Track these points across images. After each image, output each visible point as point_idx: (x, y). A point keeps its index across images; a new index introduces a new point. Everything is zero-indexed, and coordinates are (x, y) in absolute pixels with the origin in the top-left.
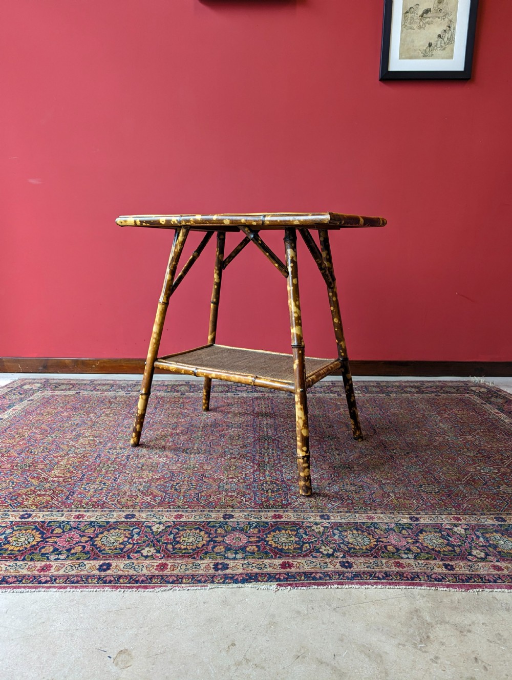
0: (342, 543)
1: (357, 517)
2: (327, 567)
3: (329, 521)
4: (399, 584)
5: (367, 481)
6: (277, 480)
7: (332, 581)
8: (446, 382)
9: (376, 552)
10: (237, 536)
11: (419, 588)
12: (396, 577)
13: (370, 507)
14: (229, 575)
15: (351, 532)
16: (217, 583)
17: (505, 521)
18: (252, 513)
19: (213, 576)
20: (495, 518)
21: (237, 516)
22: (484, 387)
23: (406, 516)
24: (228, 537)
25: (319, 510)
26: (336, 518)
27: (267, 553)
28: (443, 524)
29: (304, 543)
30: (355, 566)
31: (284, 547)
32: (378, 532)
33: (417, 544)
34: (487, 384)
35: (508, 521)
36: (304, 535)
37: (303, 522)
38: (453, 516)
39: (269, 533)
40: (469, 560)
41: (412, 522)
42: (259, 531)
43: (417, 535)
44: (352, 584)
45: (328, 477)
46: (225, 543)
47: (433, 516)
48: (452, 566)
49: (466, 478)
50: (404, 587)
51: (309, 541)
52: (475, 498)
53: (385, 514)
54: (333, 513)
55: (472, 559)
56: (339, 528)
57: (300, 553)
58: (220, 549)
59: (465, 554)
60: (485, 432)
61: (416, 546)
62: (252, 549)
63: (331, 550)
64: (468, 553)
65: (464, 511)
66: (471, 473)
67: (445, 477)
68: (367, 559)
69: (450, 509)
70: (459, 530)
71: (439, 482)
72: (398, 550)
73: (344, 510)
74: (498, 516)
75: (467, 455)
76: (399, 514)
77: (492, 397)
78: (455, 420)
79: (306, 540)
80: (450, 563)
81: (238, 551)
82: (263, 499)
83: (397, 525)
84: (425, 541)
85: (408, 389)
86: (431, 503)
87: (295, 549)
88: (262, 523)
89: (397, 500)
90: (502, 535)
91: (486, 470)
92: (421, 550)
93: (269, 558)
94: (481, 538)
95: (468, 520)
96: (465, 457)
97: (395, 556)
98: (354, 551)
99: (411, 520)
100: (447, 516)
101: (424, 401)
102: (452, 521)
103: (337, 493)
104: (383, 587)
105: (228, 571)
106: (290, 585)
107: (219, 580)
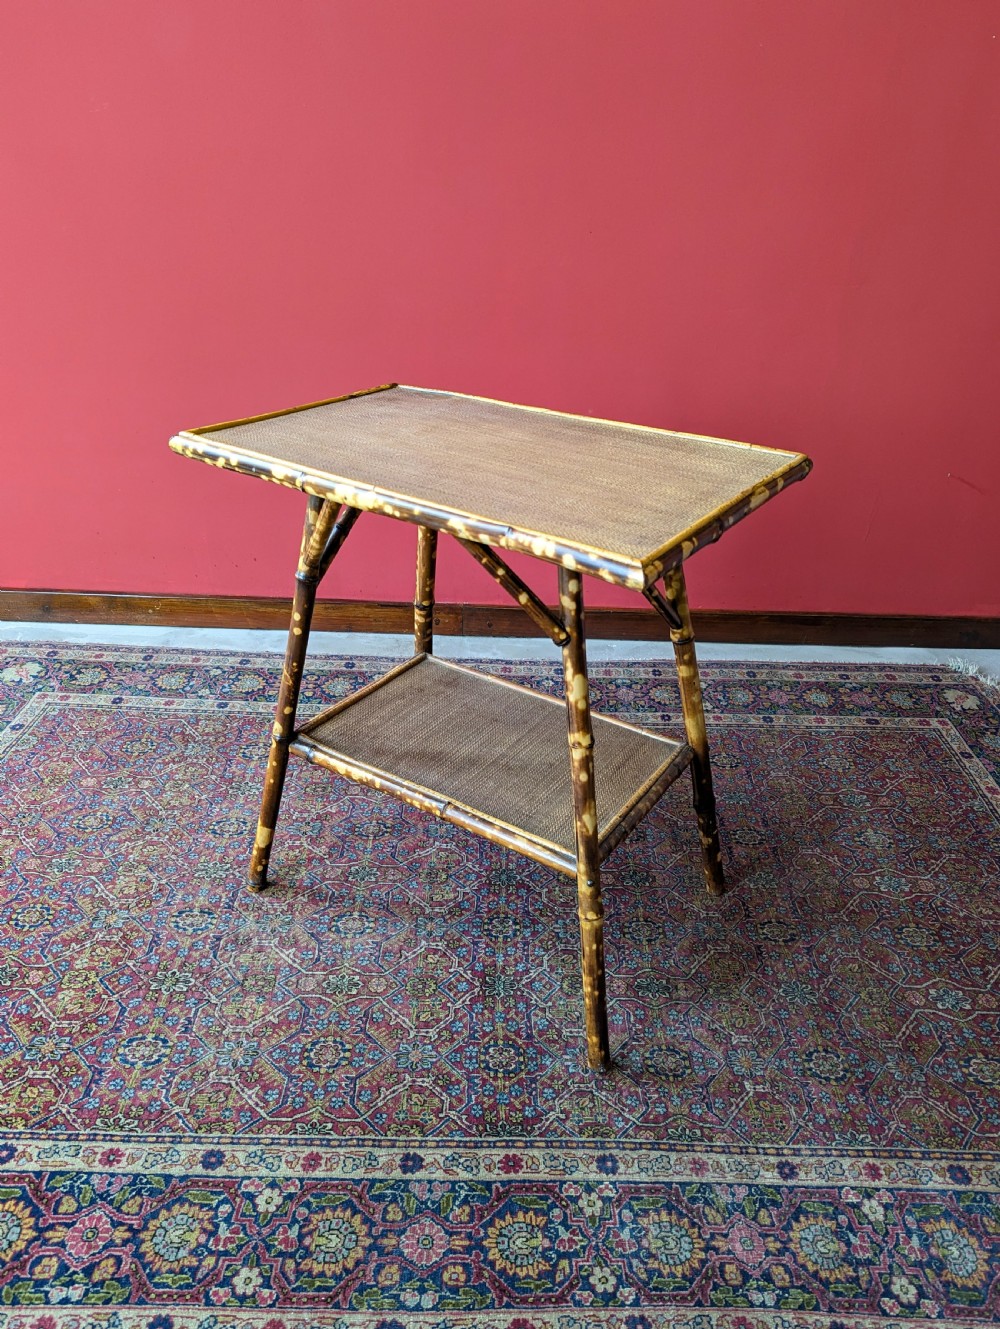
0: (636, 1255)
1: (672, 1162)
3: (615, 1178)
5: (703, 1035)
6: (517, 1034)
8: (894, 668)
9: (702, 1284)
10: (427, 1232)
13: (701, 1128)
15: (656, 1218)
17: (968, 1180)
18: (461, 1150)
20: (951, 1168)
21: (431, 1159)
22: (973, 692)
23: (772, 1159)
24: (408, 1233)
25: (598, 1138)
26: (628, 1173)
27: (482, 1290)
28: (843, 1187)
29: (561, 1256)
31: (518, 1270)
32: (710, 1218)
33: (786, 1259)
34: (982, 679)
35: (975, 1180)
36: (561, 1229)
37: (563, 1183)
38: (865, 1160)
39: (491, 1223)
40: (885, 1314)
41: (782, 1182)
42: (471, 1215)
43: (788, 1228)
45: (624, 1021)
46: (401, 1254)
47: (826, 1161)
49: (903, 1029)
51: (571, 1247)
52: (916, 1101)
53: (730, 1152)
54: (624, 1149)
55: (891, 1310)
56: (633, 1203)
57: (551, 1290)
58: (391, 1274)
59: (878, 1292)
60: (960, 861)
61: (783, 1265)
62: (454, 1277)
63: (613, 1281)
64: (885, 1286)
65: (890, 1143)
66: (917, 1011)
67: (862, 1025)
68: (683, 1311)
69: (862, 1136)
70: (873, 1209)
71: (847, 1044)
72: (746, 1277)
73: (647, 1139)
74: (955, 1163)
75: (913, 946)
76: (758, 1153)
77: (987, 730)
78: (900, 815)
79: (564, 1248)
80: (845, 1321)
81: (426, 1284)
82: (485, 1099)
83: (750, 1190)
84: (801, 1247)
85: (813, 697)
86: (824, 1116)
87: (540, 1276)
88: (480, 1186)
89: (757, 1103)
90: (959, 1228)
91: (949, 1003)
92: (791, 1277)
93: (487, 1307)
94: (915, 1238)
95: (896, 1175)
96: (908, 955)
97: (738, 1299)
98: (659, 1283)
99: (781, 1173)
100: (854, 1160)
101: (841, 743)
102: (861, 1178)
103: (636, 1078)
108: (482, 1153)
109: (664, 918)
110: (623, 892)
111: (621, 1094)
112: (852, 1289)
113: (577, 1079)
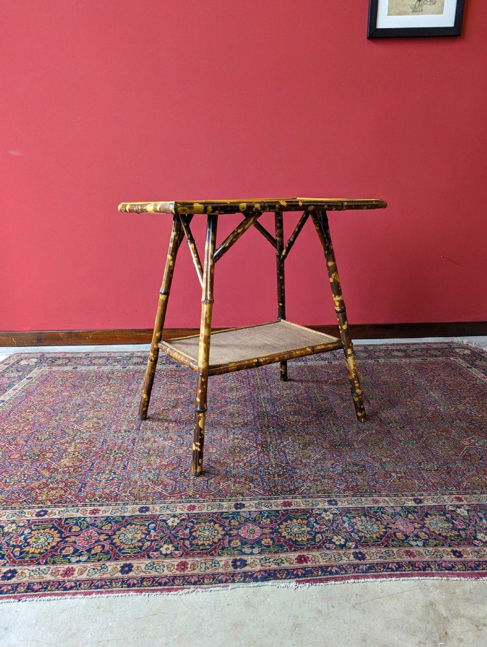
0: (353, 532)
1: (363, 501)
2: (341, 559)
3: (337, 507)
4: (412, 575)
5: (368, 459)
6: (282, 462)
7: (348, 575)
8: (430, 343)
9: (386, 540)
10: (251, 528)
11: (432, 578)
12: (409, 568)
13: (375, 489)
14: (248, 572)
15: (360, 519)
16: (238, 582)
18: (262, 501)
19: (234, 575)
21: (248, 504)
22: (467, 349)
23: (410, 498)
24: (242, 529)
25: (326, 494)
26: (343, 503)
27: (282, 546)
28: (446, 505)
29: (316, 533)
30: (368, 557)
31: (297, 539)
32: (385, 518)
33: (424, 530)
34: (470, 345)
36: (315, 524)
37: (312, 509)
38: (454, 496)
39: (281, 523)
40: (475, 545)
41: (416, 505)
42: (271, 522)
43: (423, 520)
44: (368, 577)
45: (331, 456)
46: (240, 536)
47: (435, 497)
48: (460, 552)
49: (462, 453)
50: (417, 578)
51: (321, 530)
52: (473, 475)
53: (389, 496)
54: (339, 497)
55: (478, 544)
56: (347, 514)
57: (314, 544)
58: (236, 543)
59: (471, 539)
62: (267, 542)
63: (343, 540)
64: (474, 537)
65: (465, 490)
66: (466, 447)
67: (442, 452)
68: (379, 549)
69: (451, 488)
70: (462, 512)
71: (437, 458)
72: (407, 536)
73: (350, 493)
75: (459, 427)
76: (403, 496)
77: (476, 359)
78: (444, 387)
79: (318, 530)
80: (458, 549)
81: (254, 545)
82: (271, 484)
83: (402, 508)
84: (431, 526)
85: (395, 353)
86: (432, 483)
87: (308, 540)
88: (273, 512)
89: (399, 480)
91: (481, 443)
92: (428, 535)
93: (285, 552)
94: (484, 520)
95: (470, 500)
96: (458, 429)
97: (405, 544)
98: (366, 540)
99: (415, 502)
100: (449, 496)
101: (411, 366)
102: (454, 502)
103: (341, 475)
104: (398, 579)
105: (247, 568)
106: (308, 581)
107: (239, 579)
108: (272, 501)
109: (342, 423)
110: (322, 416)
111: (334, 479)
113: (312, 476)
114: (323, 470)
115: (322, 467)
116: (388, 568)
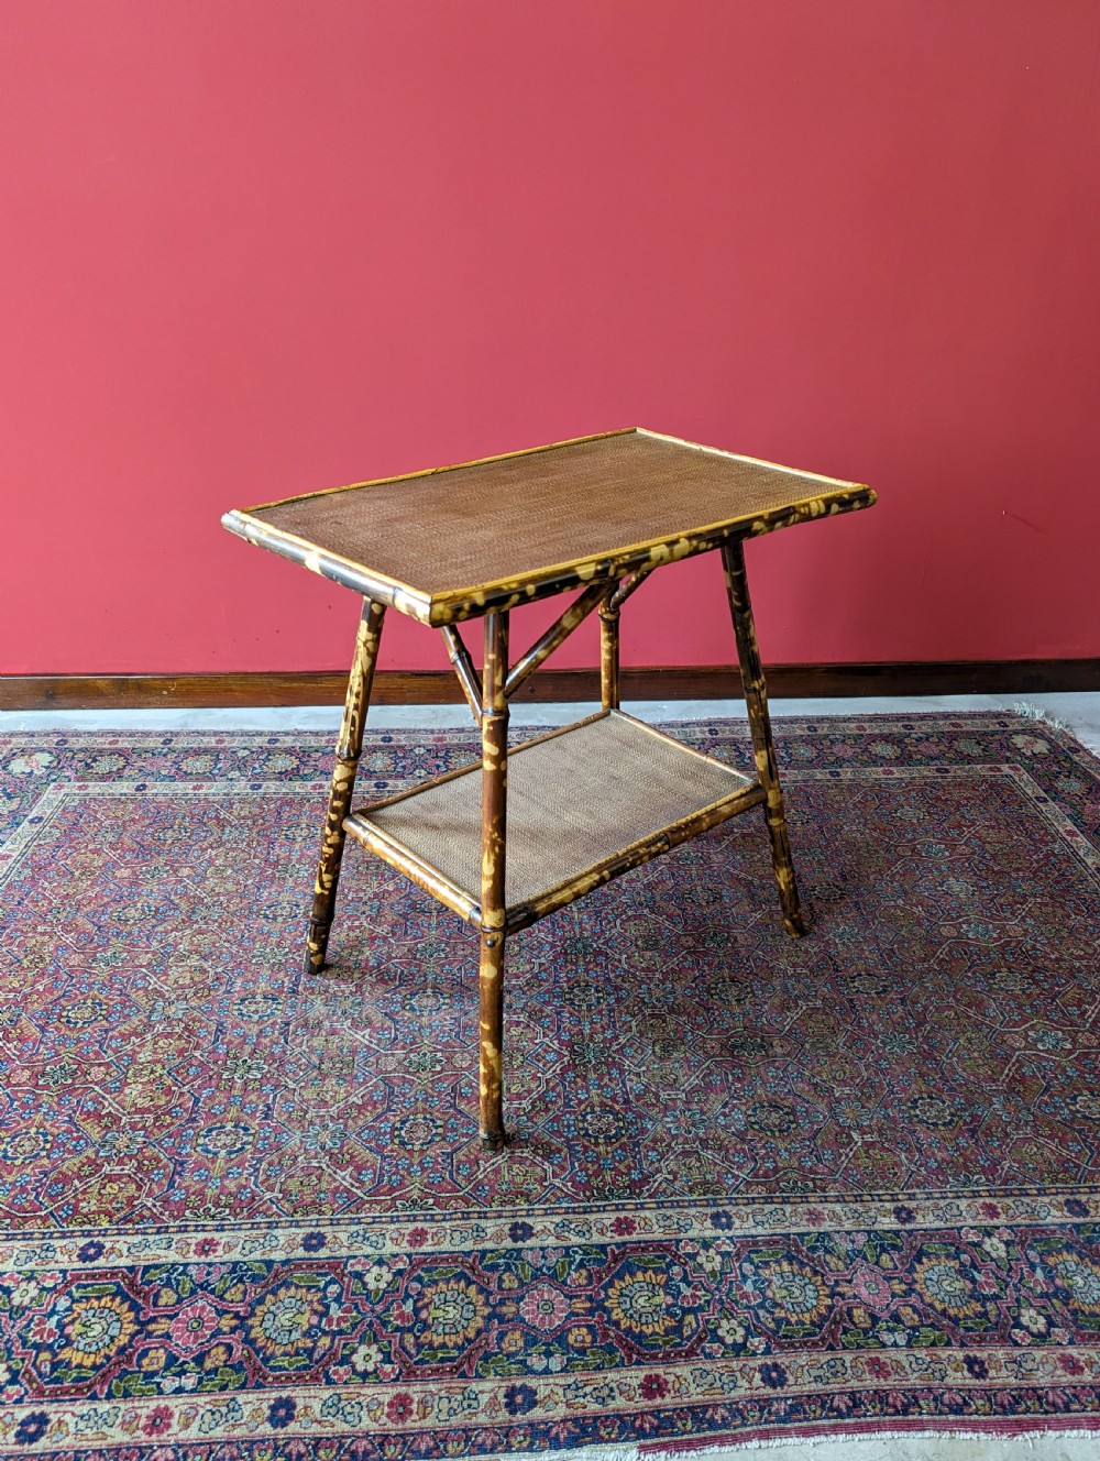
0: (761, 1306)
1: (787, 1214)
2: (735, 1387)
3: (730, 1234)
4: (879, 1427)
5: (803, 1090)
6: (614, 1099)
7: (749, 1429)
8: (960, 717)
9: (831, 1330)
10: (546, 1297)
11: (920, 1435)
12: (874, 1408)
13: (813, 1180)
14: (539, 1424)
15: (778, 1268)
16: (518, 1451)
17: (1087, 1213)
18: (571, 1217)
19: (509, 1431)
20: (1067, 1202)
22: (1042, 736)
23: (888, 1205)
24: (527, 1300)
25: (709, 1196)
26: (744, 1227)
27: (611, 1350)
28: (962, 1227)
29: (686, 1311)
30: (791, 1380)
31: (644, 1328)
32: (832, 1265)
33: (913, 1299)
34: (1050, 723)
35: (1093, 1212)
36: (683, 1286)
37: (678, 1241)
38: (982, 1200)
39: (611, 1284)
40: (1016, 1344)
41: (899, 1226)
42: (590, 1277)
43: (912, 1270)
44: (784, 1433)
45: (721, 1081)
46: (523, 1320)
47: (942, 1203)
48: (982, 1363)
49: (1006, 1072)
50: (889, 1434)
51: (694, 1302)
52: (1026, 1140)
53: (844, 1201)
54: (737, 1204)
55: (1023, 1340)
56: (753, 1256)
57: (679, 1344)
58: (514, 1341)
59: (1007, 1324)
60: (1046, 905)
61: (911, 1306)
62: (580, 1338)
63: (741, 1331)
64: (1014, 1318)
65: (1005, 1182)
66: (1017, 1053)
67: (963, 1070)
68: (815, 1356)
69: (976, 1177)
70: (995, 1247)
71: (952, 1089)
72: (875, 1319)
73: (759, 1193)
74: (1071, 1198)
75: (1007, 991)
76: (873, 1200)
77: (1060, 773)
78: (980, 862)
79: (688, 1303)
80: (978, 1355)
81: (551, 1348)
82: (589, 1165)
83: (869, 1236)
84: (927, 1287)
85: (880, 749)
86: (936, 1161)
87: (667, 1331)
88: (594, 1250)
89: (867, 1152)
90: (1082, 1259)
91: (1049, 1043)
92: (920, 1316)
93: (617, 1366)
94: (1039, 1271)
95: (1015, 1212)
96: (1003, 999)
97: (869, 1341)
98: (788, 1330)
99: (898, 1218)
100: (970, 1201)
101: (913, 794)
102: (980, 1217)
103: (741, 1136)
104: (850, 1437)
105: (537, 1413)
106: (664, 1447)
107: (520, 1442)
108: (592, 1217)
109: (751, 977)
110: (705, 954)
111: (727, 1151)
112: (981, 1324)
113: (681, 1140)
114: (704, 1121)
115: (703, 1113)
116: (832, 1409)
